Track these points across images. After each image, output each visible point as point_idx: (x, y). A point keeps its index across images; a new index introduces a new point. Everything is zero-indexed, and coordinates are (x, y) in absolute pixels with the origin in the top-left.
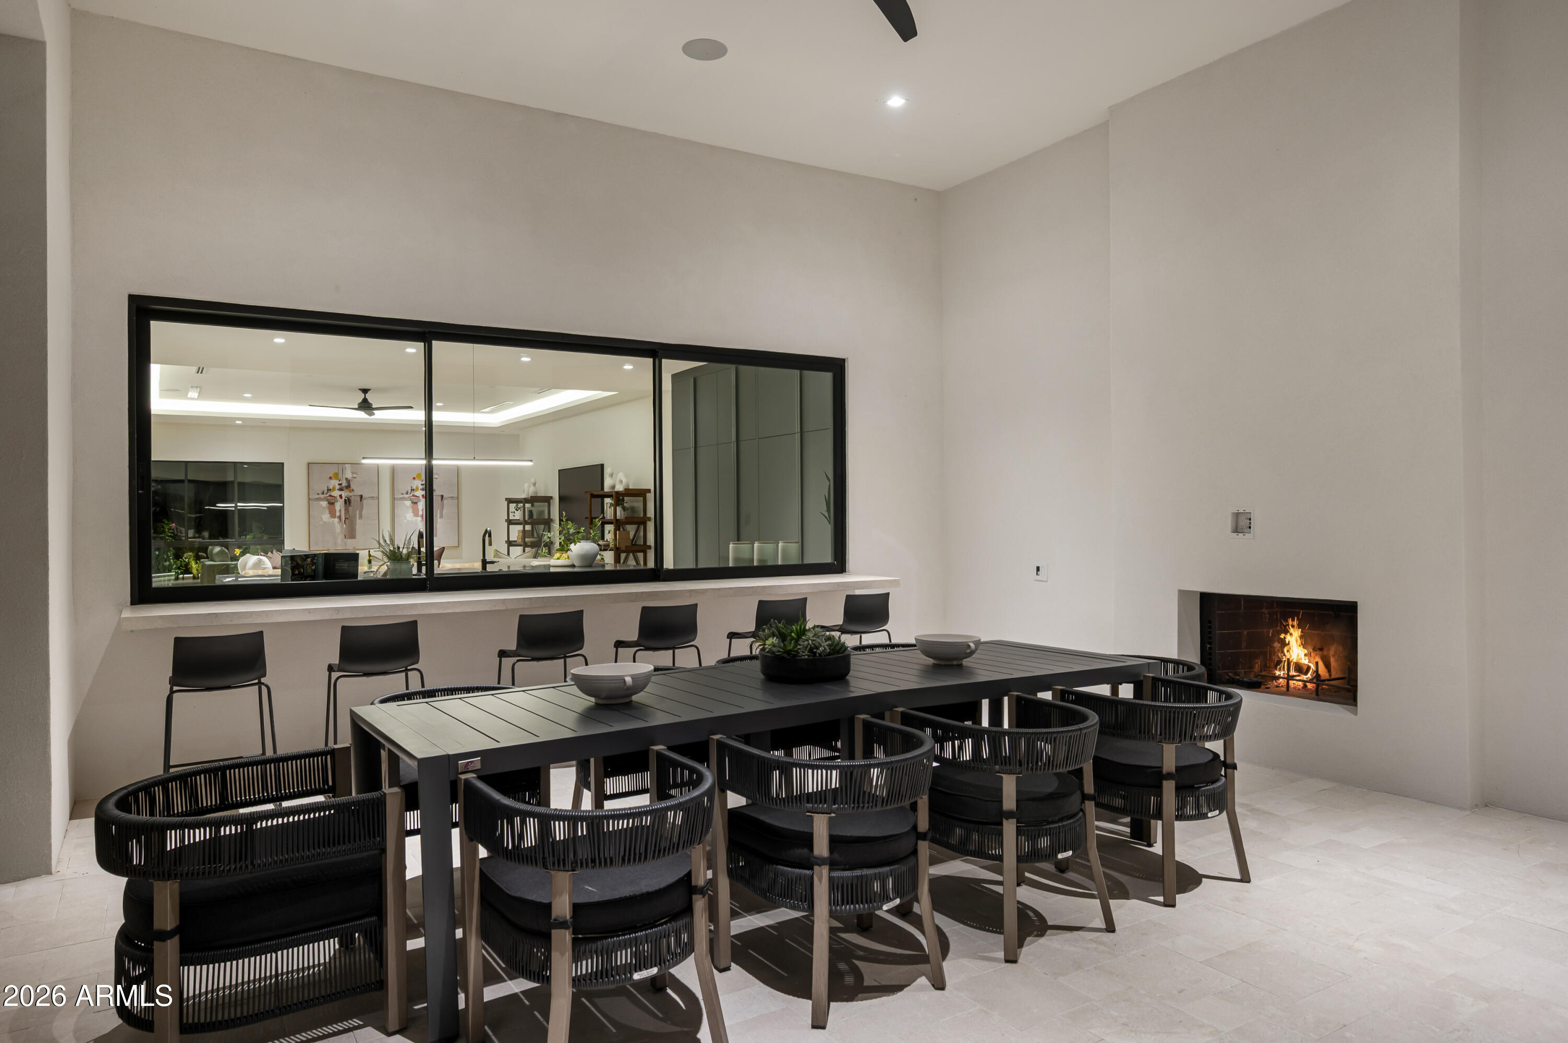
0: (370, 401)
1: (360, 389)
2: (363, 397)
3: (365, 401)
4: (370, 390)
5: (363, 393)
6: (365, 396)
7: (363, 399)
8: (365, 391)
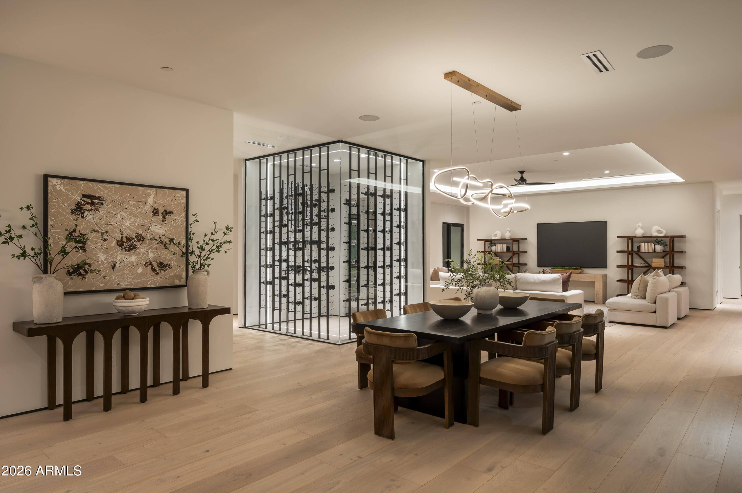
0: (525, 178)
1: (519, 172)
2: (521, 176)
3: (522, 178)
4: (525, 171)
5: (521, 174)
6: (522, 175)
7: (521, 177)
8: (522, 172)
